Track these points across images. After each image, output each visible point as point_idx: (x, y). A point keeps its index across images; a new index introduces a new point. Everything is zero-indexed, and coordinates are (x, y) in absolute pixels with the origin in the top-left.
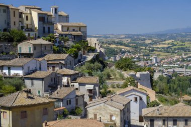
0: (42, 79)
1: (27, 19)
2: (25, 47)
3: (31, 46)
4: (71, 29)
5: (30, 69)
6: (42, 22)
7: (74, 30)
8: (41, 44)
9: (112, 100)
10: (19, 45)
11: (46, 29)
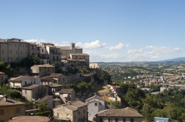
0: (31, 90)
1: (43, 51)
2: (35, 69)
3: (38, 68)
4: (78, 58)
5: (27, 83)
6: (52, 53)
7: (80, 59)
8: (45, 67)
9: (70, 104)
10: (32, 68)
11: (56, 58)
